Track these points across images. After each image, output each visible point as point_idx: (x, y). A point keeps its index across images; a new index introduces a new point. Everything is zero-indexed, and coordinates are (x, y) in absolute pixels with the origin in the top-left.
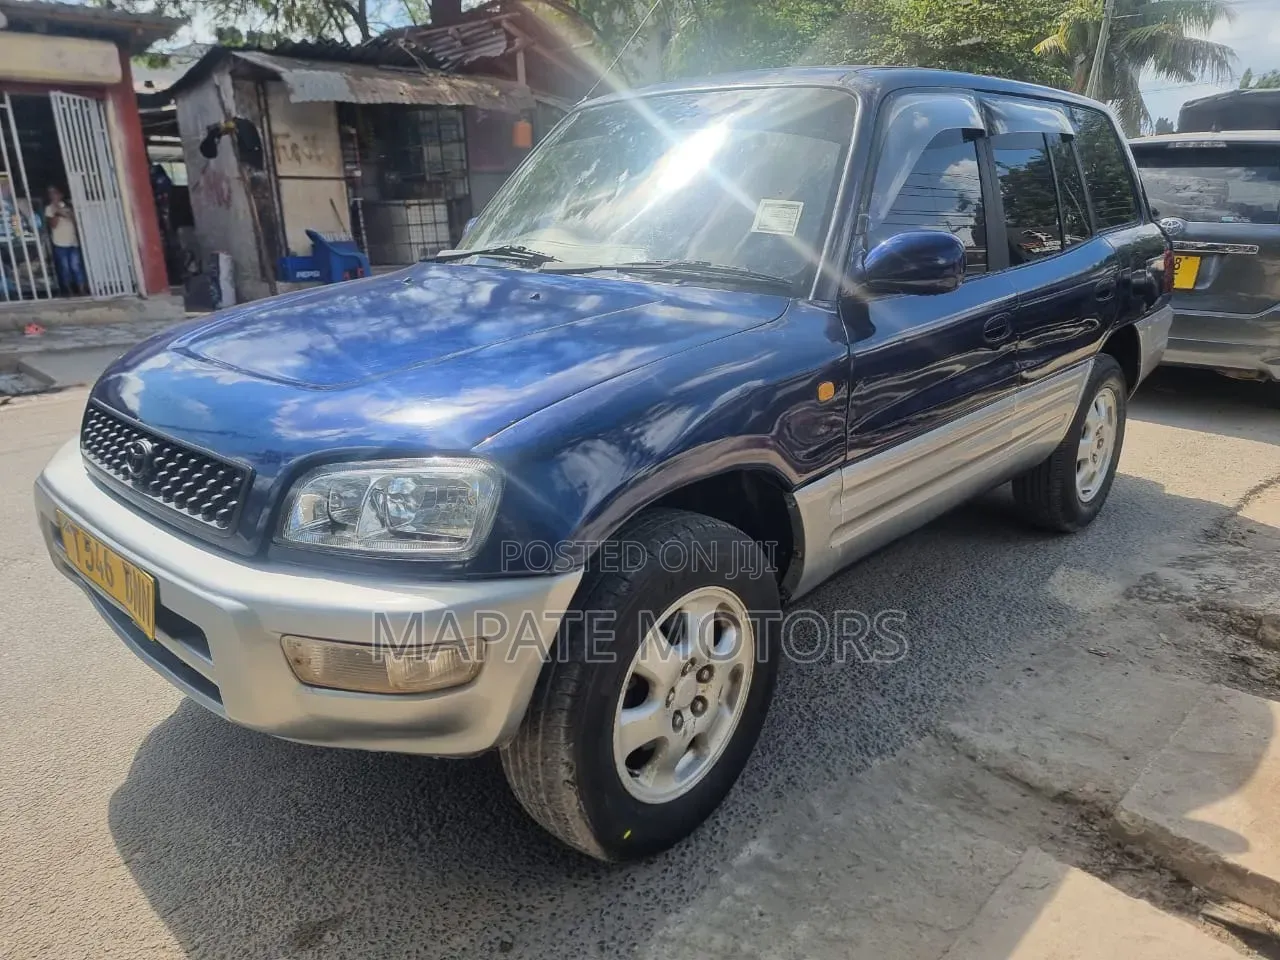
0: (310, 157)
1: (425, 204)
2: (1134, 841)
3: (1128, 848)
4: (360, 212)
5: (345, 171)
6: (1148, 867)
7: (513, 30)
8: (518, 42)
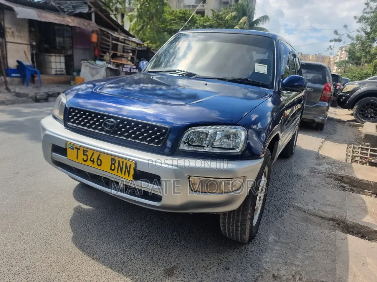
0: (18, 36)
1: (57, 56)
2: (351, 228)
3: (350, 230)
4: (34, 56)
5: (30, 42)
6: (355, 234)
7: (91, 5)
8: (93, 9)
